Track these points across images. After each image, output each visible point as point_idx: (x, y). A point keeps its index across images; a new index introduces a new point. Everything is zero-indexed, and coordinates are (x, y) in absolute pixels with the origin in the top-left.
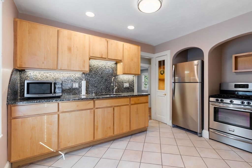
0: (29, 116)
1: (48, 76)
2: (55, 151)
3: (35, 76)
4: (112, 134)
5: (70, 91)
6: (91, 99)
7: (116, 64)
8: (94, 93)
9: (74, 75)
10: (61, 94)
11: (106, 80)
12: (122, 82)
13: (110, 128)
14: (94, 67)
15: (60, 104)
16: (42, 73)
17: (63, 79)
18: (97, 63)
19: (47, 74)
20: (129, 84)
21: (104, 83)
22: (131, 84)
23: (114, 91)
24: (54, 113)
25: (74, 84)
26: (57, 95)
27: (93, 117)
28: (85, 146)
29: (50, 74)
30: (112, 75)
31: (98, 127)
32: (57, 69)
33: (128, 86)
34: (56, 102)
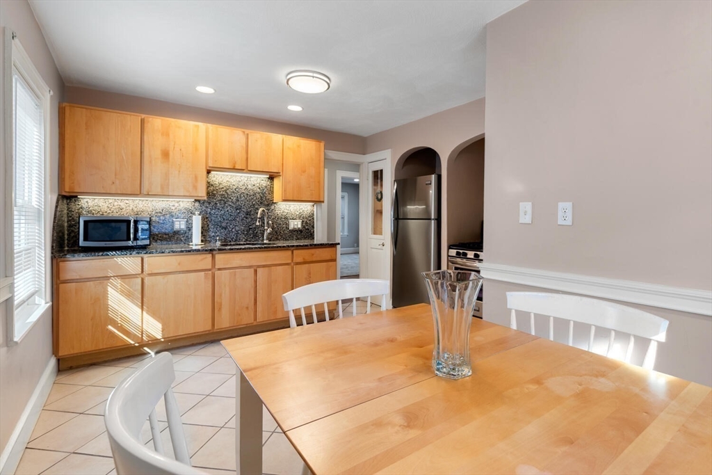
0: (89, 280)
1: (123, 207)
2: (137, 345)
3: (96, 208)
4: (253, 321)
5: (167, 236)
6: (206, 251)
7: (271, 178)
8: (219, 240)
9: (176, 205)
10: (147, 242)
11: (248, 213)
12: (286, 218)
13: (247, 308)
14: (221, 186)
15: (145, 260)
16: (110, 201)
17: (153, 213)
18: (228, 179)
19: (120, 203)
20: (303, 221)
21: (242, 220)
22: (306, 223)
23: (265, 238)
24: (134, 276)
25: (176, 223)
26: (140, 243)
27: (210, 285)
28: (195, 342)
29: (127, 202)
30: (261, 203)
31: (221, 304)
32: (140, 193)
33: (300, 226)
34: (137, 255)
